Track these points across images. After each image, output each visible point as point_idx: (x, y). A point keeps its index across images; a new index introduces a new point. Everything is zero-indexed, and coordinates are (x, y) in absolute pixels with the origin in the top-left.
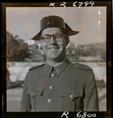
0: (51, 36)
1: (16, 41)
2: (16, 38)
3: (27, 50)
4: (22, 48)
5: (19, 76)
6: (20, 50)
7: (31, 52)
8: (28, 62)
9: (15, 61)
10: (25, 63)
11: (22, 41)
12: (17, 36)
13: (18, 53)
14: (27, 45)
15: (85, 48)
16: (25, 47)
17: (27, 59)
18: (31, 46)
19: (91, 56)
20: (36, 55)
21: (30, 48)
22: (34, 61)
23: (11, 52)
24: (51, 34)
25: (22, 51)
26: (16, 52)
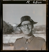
0: (26, 25)
1: (8, 25)
2: (8, 24)
3: (13, 29)
4: (10, 28)
5: (9, 41)
6: (9, 29)
7: (14, 30)
8: (13, 34)
9: (7, 34)
10: (12, 35)
11: (10, 25)
12: (8, 23)
13: (9, 31)
14: (12, 26)
15: (38, 27)
16: (12, 27)
17: (13, 33)
18: (14, 27)
19: (41, 31)
20: (17, 31)
21: (14, 28)
22: (16, 34)
23: (6, 30)
24: (26, 24)
25: (11, 29)
26: (8, 30)
